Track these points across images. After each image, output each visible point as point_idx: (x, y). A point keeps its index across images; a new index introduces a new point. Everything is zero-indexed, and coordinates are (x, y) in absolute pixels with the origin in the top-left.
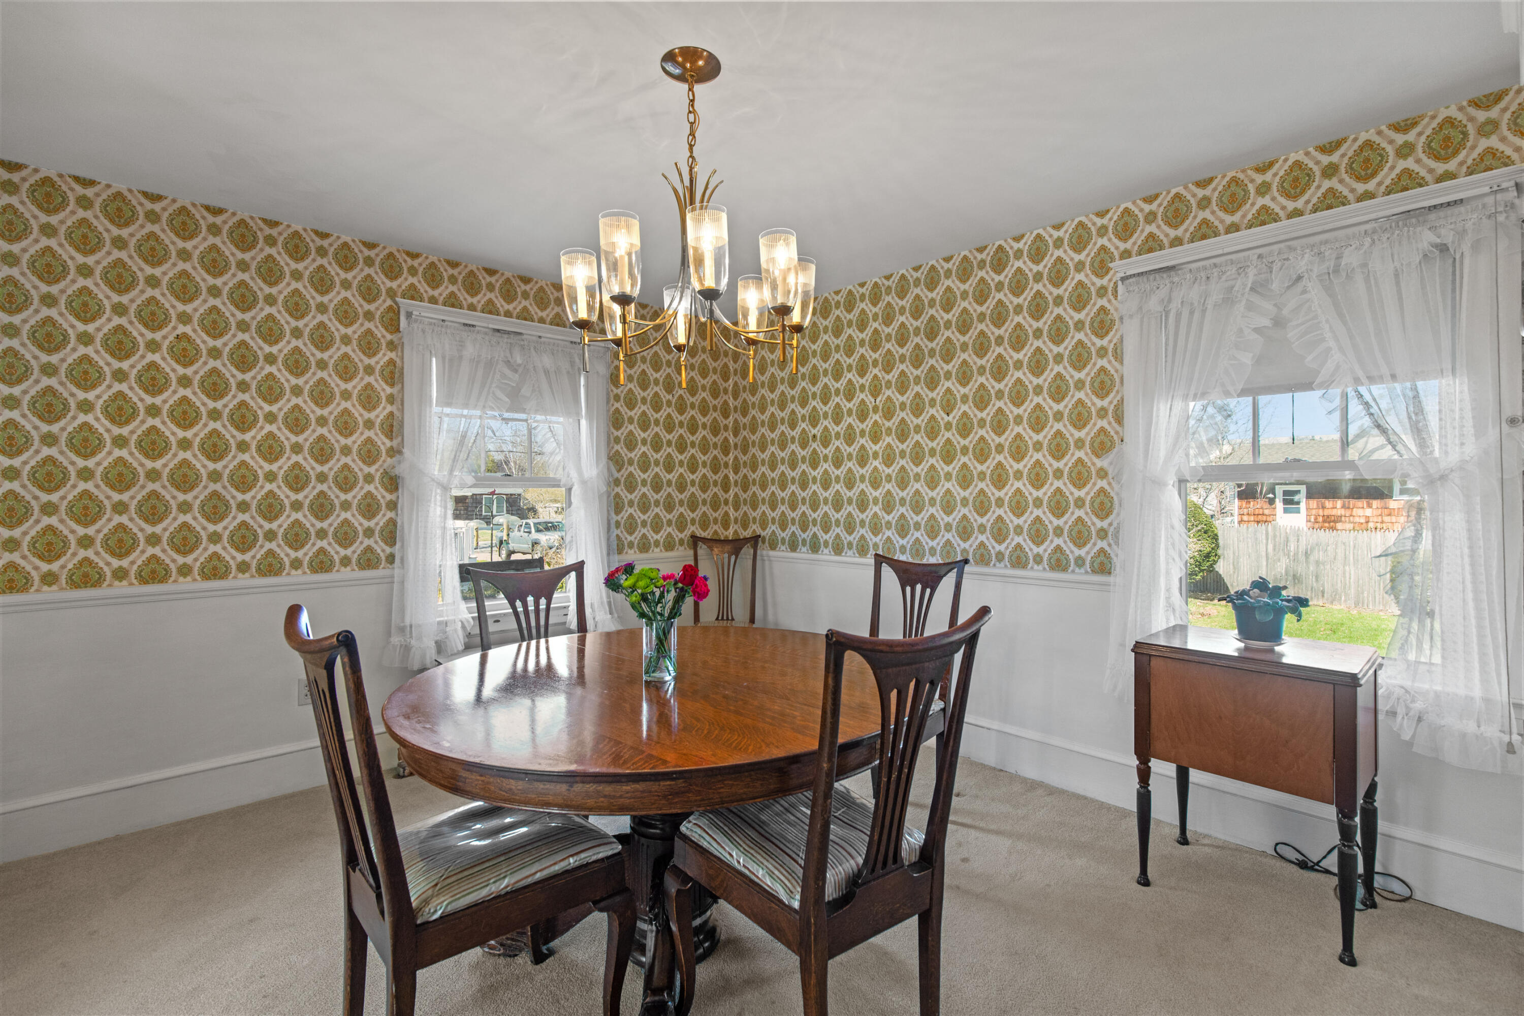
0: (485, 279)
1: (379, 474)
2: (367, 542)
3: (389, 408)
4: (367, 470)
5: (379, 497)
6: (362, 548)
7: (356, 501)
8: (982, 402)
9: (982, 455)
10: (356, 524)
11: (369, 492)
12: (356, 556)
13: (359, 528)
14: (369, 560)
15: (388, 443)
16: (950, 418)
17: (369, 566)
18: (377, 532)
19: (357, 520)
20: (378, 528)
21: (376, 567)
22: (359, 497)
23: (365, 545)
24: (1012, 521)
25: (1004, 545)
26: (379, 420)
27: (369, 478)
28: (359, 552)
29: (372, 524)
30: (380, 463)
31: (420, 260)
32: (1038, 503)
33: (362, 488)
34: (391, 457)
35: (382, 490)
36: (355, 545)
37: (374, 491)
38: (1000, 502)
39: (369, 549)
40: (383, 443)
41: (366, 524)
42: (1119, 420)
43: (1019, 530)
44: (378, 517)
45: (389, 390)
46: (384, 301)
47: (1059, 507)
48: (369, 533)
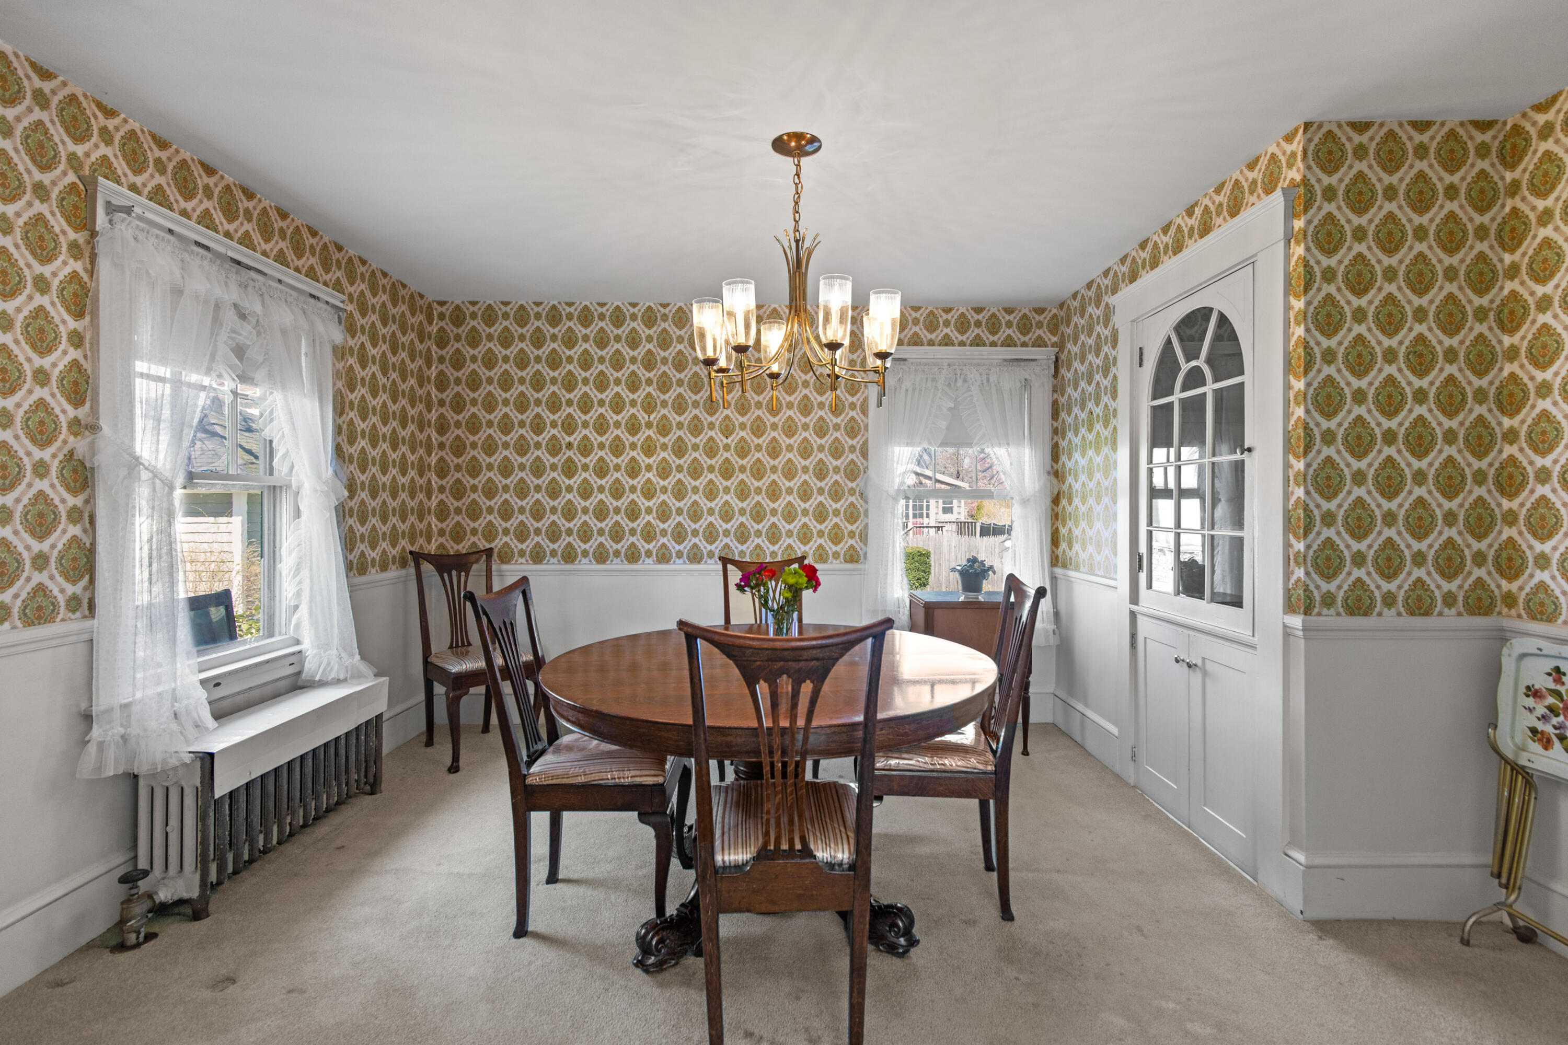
0: (203, 180)
1: (56, 463)
2: (37, 577)
3: (73, 354)
4: (38, 454)
5: (57, 501)
6: (28, 588)
7: (20, 508)
8: (758, 430)
9: (758, 474)
10: (21, 548)
11: (41, 493)
12: (19, 602)
13: (26, 555)
14: (40, 608)
15: (71, 412)
16: (729, 441)
17: (39, 618)
18: (53, 560)
19: (22, 540)
20: (55, 553)
21: (50, 620)
22: (25, 501)
23: (33, 583)
24: (784, 526)
25: (778, 546)
26: (56, 372)
27: (41, 469)
28: (24, 595)
29: (45, 546)
30: (58, 443)
31: (116, 121)
32: (805, 512)
33: (30, 485)
34: (76, 435)
35: (61, 490)
36: (18, 584)
37: (49, 491)
38: (774, 512)
39: (41, 589)
40: (64, 411)
41: (36, 546)
42: (865, 454)
43: (789, 534)
44: (55, 535)
45: (72, 324)
46: (65, 173)
47: (821, 516)
48: (40, 561)
